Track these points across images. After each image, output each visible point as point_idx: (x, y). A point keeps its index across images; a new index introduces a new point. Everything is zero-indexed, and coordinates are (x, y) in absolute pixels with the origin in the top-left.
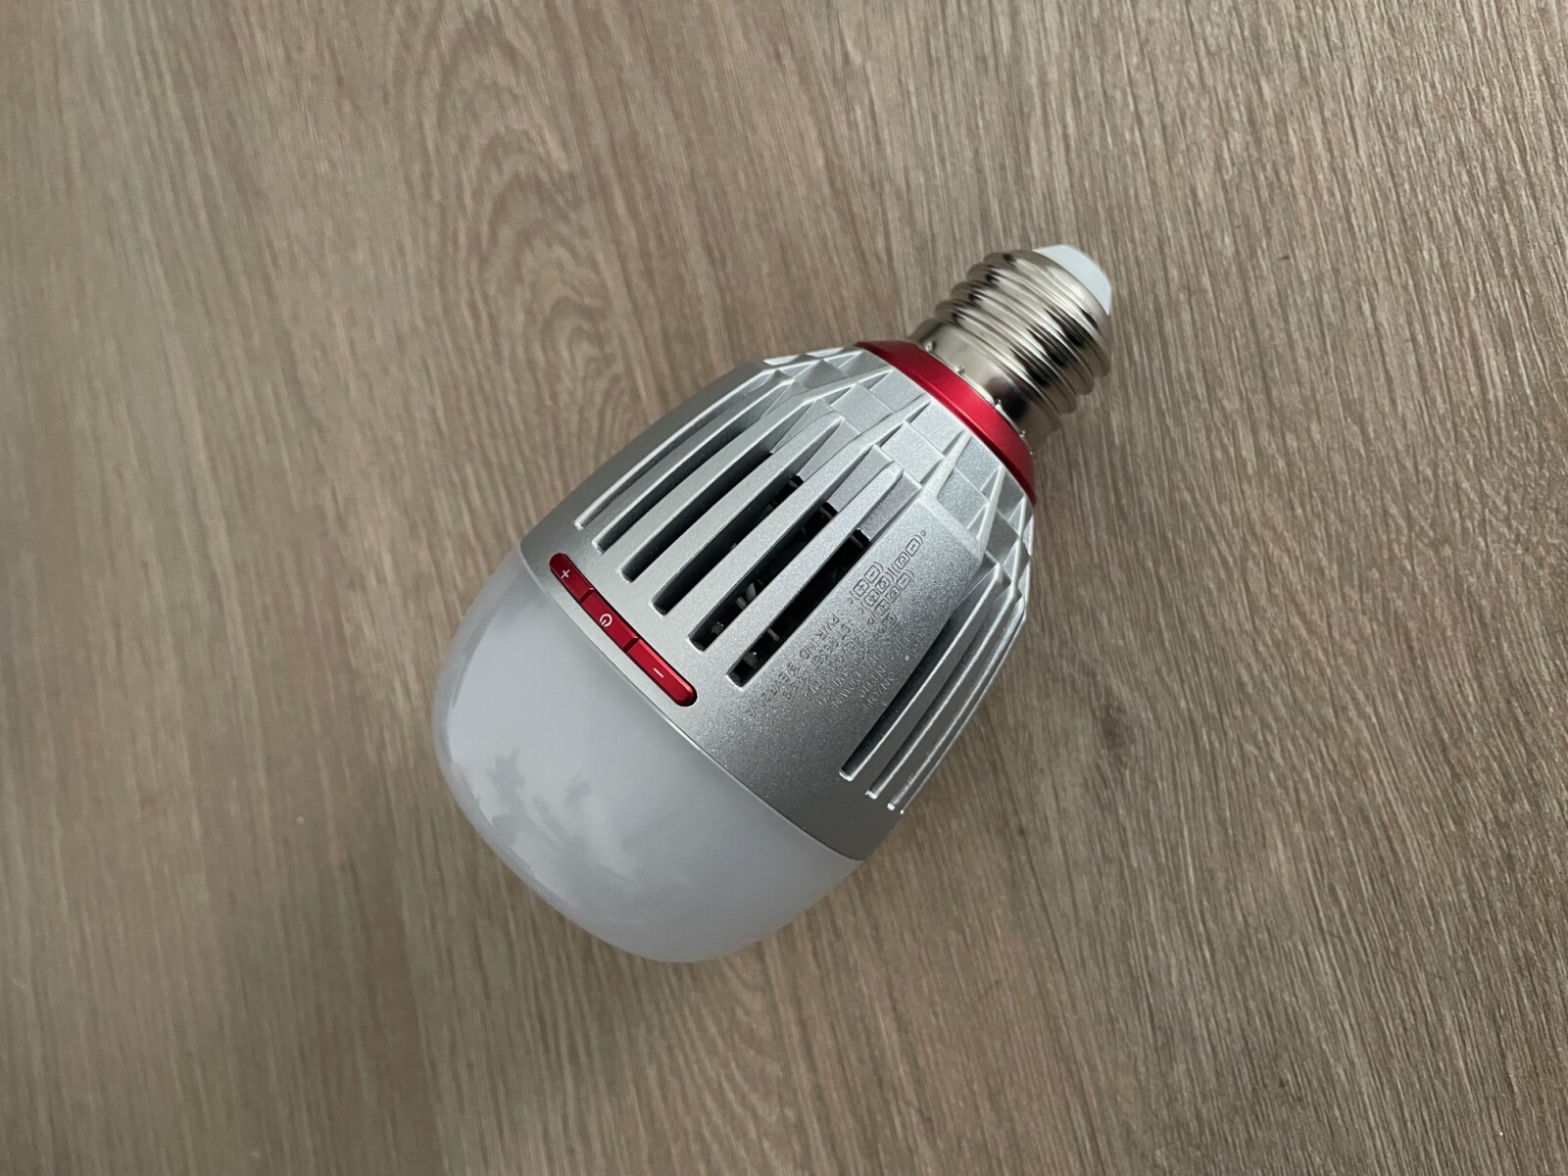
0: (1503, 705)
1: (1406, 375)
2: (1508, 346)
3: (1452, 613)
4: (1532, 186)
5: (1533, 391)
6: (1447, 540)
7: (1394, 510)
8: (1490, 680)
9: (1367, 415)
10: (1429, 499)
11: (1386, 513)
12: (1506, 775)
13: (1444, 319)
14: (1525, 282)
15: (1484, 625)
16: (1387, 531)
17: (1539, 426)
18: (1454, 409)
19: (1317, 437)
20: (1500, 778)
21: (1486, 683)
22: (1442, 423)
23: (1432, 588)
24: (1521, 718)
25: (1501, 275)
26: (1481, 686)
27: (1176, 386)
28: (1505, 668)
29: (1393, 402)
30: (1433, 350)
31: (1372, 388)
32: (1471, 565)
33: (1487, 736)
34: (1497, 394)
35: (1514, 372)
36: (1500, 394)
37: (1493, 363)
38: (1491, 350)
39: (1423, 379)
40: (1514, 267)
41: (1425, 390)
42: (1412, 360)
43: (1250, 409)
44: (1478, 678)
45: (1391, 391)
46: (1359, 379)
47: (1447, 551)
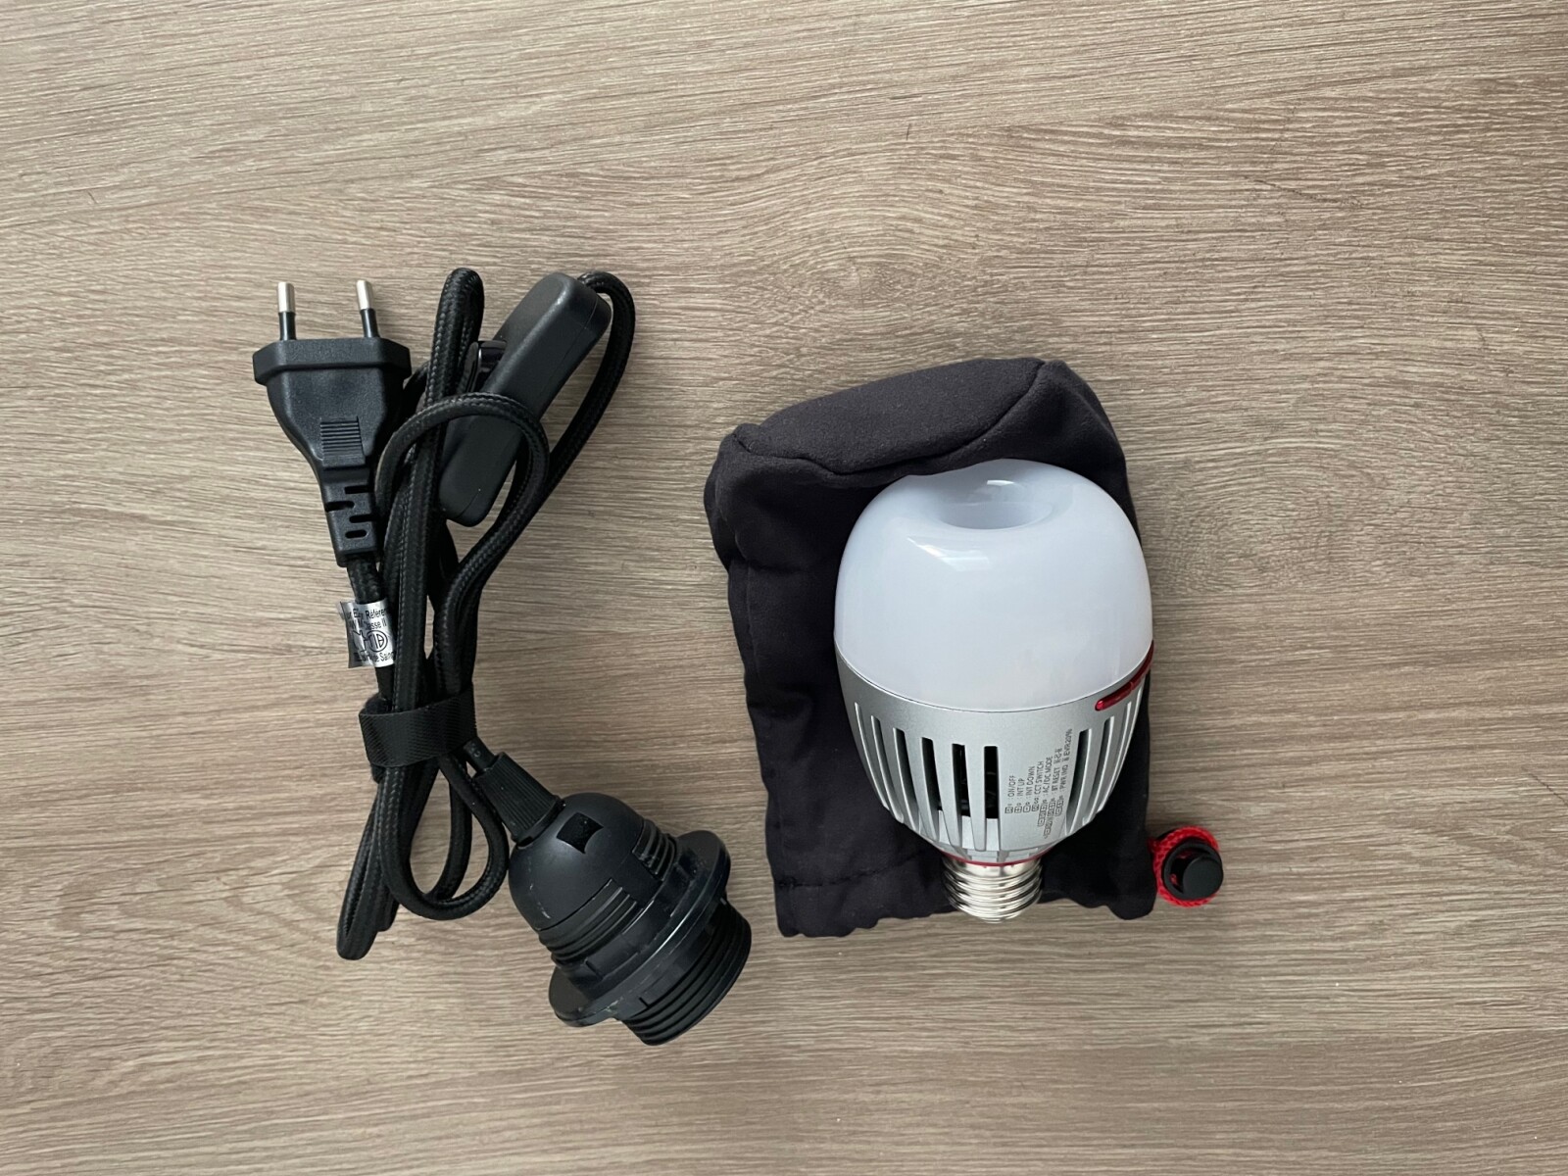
0: (899, 340)
1: (696, 349)
2: (691, 291)
3: (840, 356)
4: (598, 255)
5: (721, 283)
6: (798, 349)
7: (774, 373)
8: (883, 344)
9: (715, 375)
10: (772, 353)
11: (775, 378)
12: (940, 347)
13: (667, 321)
14: (655, 272)
15: (851, 340)
16: (786, 379)
17: (741, 285)
18: (722, 328)
19: (721, 405)
20: (940, 350)
21: (884, 346)
22: (729, 336)
23: (824, 363)
24: (908, 332)
25: (648, 285)
26: (886, 349)
27: (671, 477)
28: (877, 334)
29: (710, 359)
30: (684, 331)
31: (699, 369)
32: (815, 339)
33: (914, 352)
34: (718, 303)
35: (708, 291)
36: (719, 301)
37: (698, 301)
38: (692, 300)
39: (700, 340)
40: (646, 276)
41: (707, 341)
42: (687, 344)
43: (695, 438)
44: (881, 349)
45: (703, 359)
46: (692, 375)
47: (804, 350)
